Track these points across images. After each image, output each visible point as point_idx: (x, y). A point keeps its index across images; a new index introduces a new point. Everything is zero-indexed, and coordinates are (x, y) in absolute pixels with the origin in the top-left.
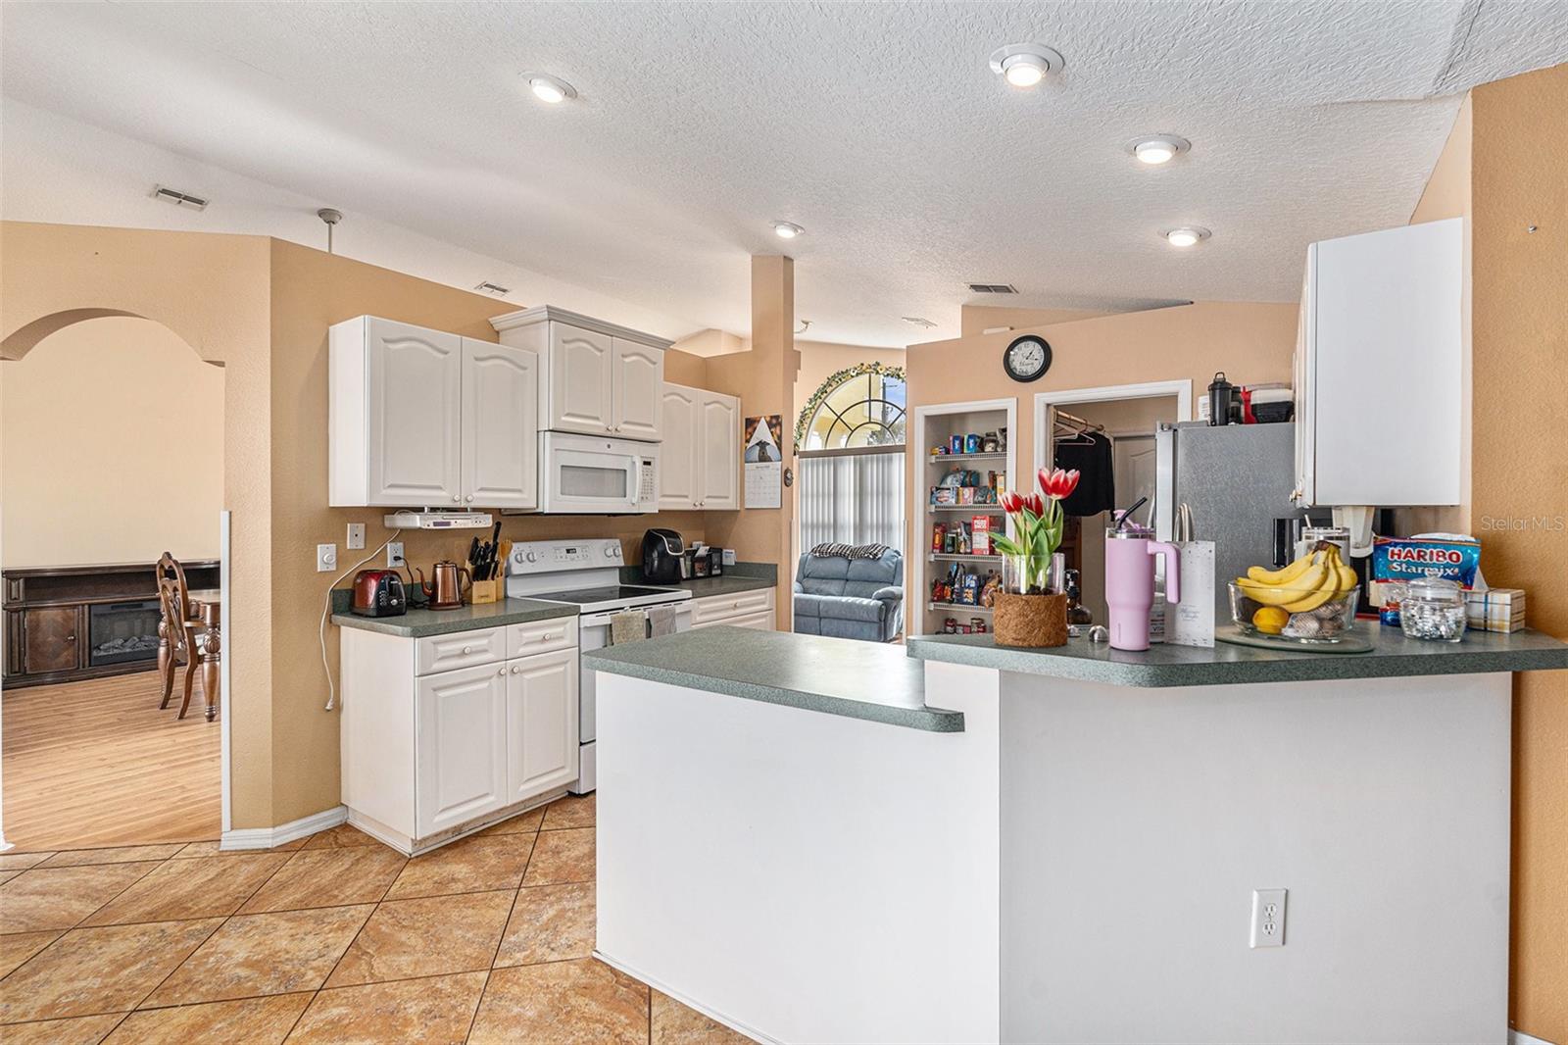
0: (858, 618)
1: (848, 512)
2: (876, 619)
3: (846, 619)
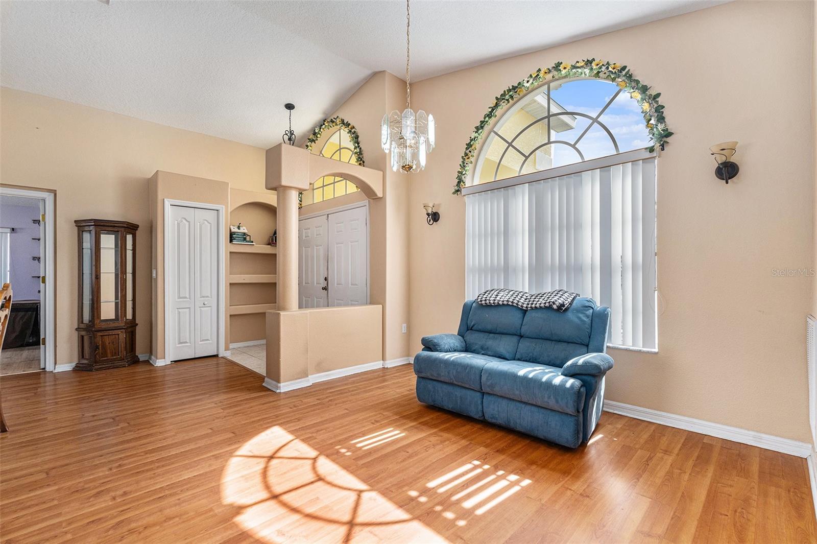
0: (539, 404)
1: (522, 251)
2: (571, 410)
3: (521, 402)
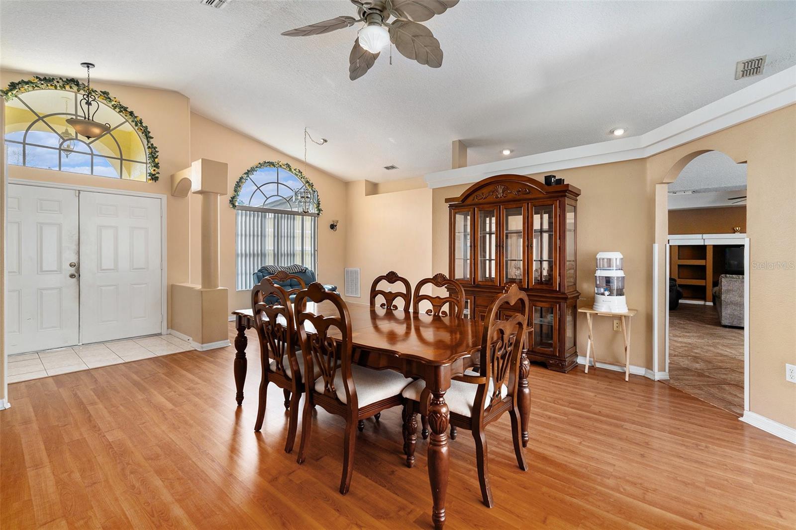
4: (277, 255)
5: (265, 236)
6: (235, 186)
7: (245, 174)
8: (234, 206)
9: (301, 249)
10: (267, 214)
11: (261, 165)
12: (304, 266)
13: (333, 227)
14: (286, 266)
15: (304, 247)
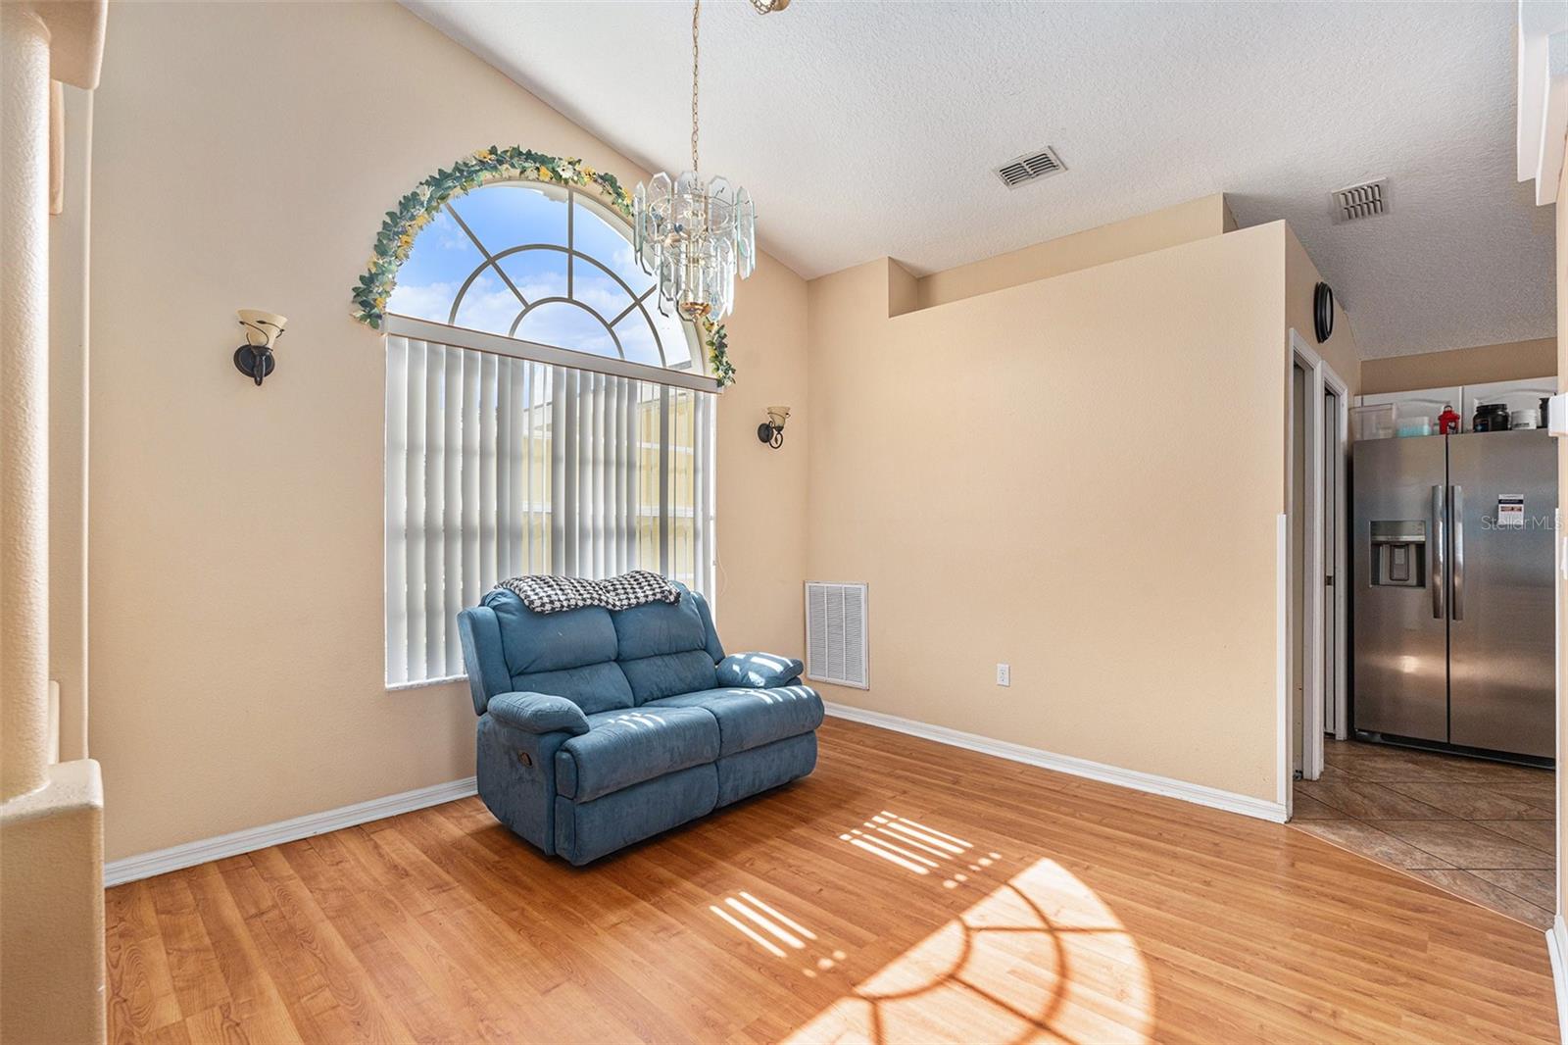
4: (565, 538)
5: (515, 459)
6: (380, 229)
7: (428, 183)
8: (373, 317)
9: (657, 513)
10: (527, 364)
11: (497, 159)
12: (671, 577)
13: (766, 433)
14: (601, 576)
15: (671, 507)
